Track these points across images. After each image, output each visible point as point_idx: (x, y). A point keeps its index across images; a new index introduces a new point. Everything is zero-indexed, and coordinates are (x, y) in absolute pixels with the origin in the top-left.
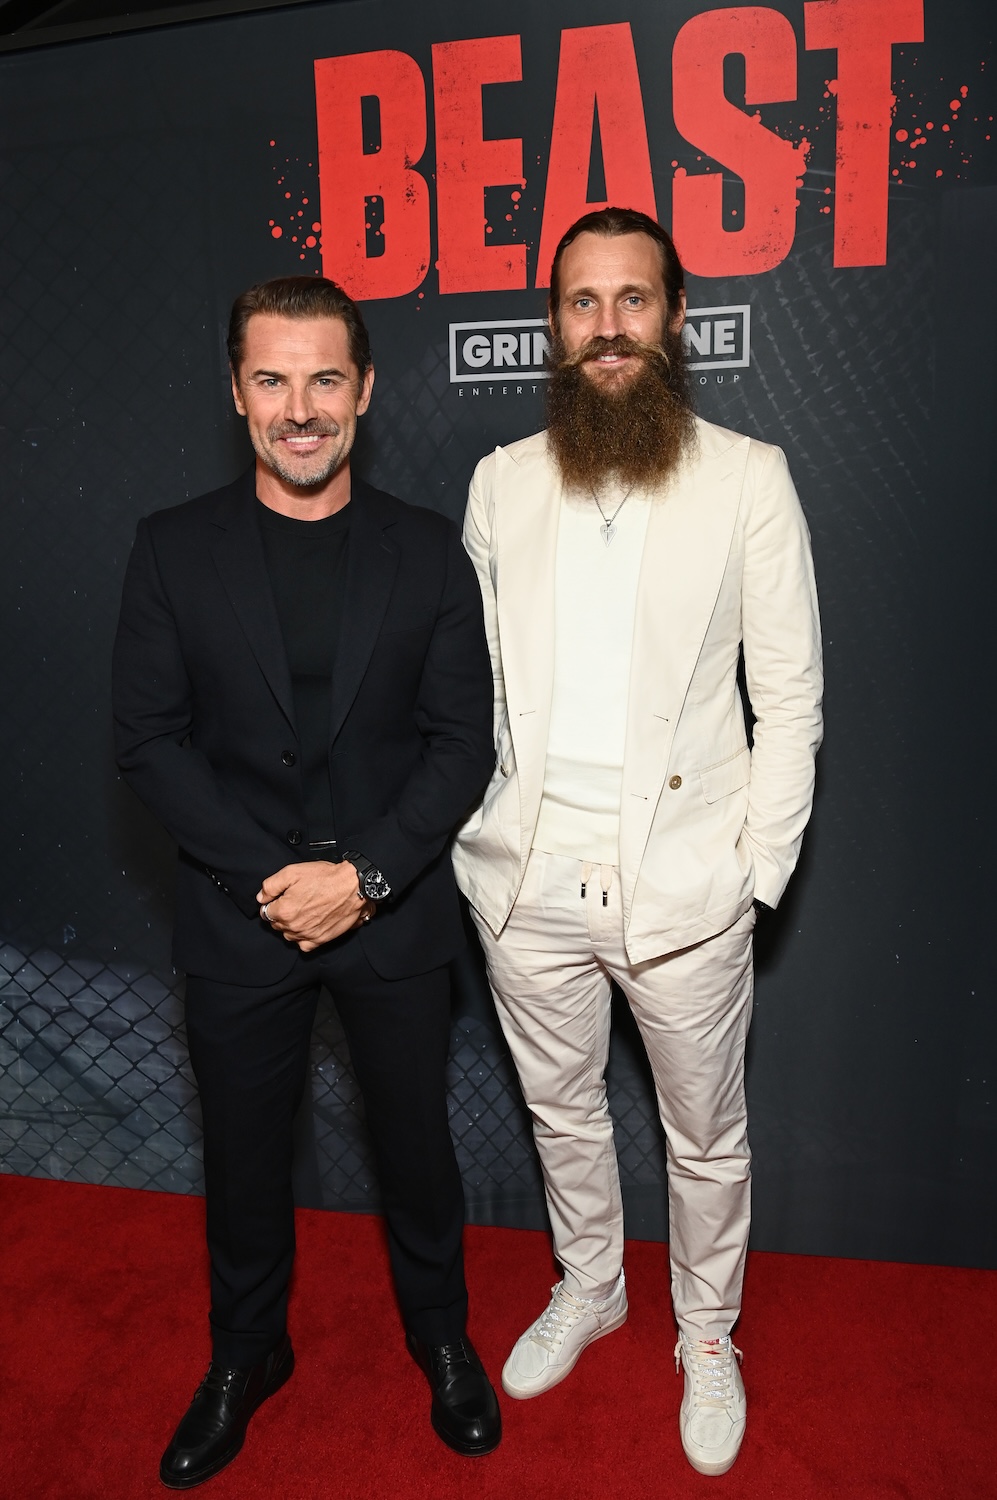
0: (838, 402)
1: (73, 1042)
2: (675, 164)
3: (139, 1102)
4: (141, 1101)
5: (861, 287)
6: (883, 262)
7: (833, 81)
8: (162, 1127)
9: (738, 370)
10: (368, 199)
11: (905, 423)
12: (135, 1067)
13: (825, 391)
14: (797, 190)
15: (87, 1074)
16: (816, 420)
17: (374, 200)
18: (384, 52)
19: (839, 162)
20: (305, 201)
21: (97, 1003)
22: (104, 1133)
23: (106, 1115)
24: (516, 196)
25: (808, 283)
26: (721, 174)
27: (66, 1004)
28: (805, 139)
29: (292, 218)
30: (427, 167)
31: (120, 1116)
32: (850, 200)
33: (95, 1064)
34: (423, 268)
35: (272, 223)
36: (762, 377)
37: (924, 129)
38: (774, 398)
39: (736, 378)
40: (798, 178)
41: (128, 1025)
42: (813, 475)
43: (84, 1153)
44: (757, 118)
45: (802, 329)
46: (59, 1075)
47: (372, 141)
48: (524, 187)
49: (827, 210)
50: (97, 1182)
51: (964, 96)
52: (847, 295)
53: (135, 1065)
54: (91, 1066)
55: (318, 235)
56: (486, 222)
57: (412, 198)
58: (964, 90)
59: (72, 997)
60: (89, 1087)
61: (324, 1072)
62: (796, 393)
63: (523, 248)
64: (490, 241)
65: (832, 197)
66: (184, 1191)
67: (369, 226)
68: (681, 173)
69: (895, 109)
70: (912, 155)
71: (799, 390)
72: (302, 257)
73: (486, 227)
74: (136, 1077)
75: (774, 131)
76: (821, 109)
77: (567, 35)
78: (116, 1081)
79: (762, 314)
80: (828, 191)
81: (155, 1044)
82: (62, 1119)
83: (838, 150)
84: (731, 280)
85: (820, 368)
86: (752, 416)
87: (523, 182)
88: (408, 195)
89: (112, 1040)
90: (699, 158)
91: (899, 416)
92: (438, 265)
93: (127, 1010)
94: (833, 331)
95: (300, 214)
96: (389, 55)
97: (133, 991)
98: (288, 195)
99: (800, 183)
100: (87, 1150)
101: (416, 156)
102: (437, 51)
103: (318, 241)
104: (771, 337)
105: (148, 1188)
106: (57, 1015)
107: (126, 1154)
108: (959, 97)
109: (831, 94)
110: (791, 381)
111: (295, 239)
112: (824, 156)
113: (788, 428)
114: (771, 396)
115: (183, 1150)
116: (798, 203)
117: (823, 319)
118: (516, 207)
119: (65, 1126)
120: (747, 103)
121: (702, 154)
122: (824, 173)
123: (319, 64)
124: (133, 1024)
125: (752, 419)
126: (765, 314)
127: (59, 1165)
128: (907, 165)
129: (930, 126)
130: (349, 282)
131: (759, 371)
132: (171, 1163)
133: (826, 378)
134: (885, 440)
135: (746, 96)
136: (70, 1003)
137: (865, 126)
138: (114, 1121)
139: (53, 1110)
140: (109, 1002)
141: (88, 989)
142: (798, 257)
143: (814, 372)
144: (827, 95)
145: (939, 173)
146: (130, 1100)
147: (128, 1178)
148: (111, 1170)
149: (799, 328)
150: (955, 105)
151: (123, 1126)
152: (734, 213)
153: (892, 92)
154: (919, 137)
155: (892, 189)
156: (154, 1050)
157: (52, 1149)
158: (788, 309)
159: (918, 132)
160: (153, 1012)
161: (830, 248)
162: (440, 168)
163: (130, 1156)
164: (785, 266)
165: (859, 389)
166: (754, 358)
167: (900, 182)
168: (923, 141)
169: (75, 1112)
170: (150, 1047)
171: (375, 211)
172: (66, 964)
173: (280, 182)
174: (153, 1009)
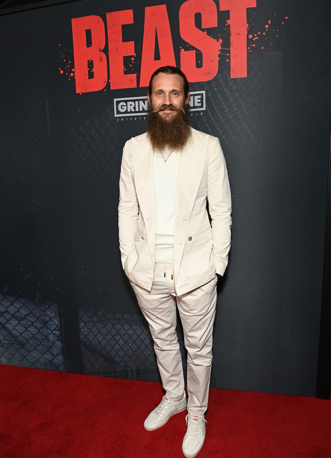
0: (234, 120)
1: (8, 322)
2: (181, 48)
3: (28, 340)
4: (29, 340)
5: (239, 84)
6: (245, 76)
7: (229, 20)
8: (35, 348)
9: (202, 111)
10: (88, 61)
11: (255, 127)
12: (26, 330)
13: (230, 117)
14: (219, 54)
15: (12, 332)
16: (227, 126)
17: (90, 61)
18: (92, 16)
19: (231, 45)
20: (70, 62)
21: (15, 309)
22: (18, 350)
23: (18, 344)
24: (133, 59)
25: (223, 84)
26: (195, 50)
27: (5, 310)
28: (220, 39)
29: (66, 67)
30: (106, 51)
31: (22, 345)
32: (235, 57)
33: (14, 329)
34: (105, 82)
35: (60, 69)
36: (210, 113)
37: (257, 34)
38: (214, 120)
39: (202, 113)
40: (219, 51)
41: (24, 316)
42: (227, 143)
43: (12, 356)
44: (206, 32)
45: (221, 98)
46: (4, 332)
47: (89, 43)
48: (135, 56)
49: (228, 60)
50: (16, 365)
51: (270, 23)
52: (235, 87)
53: (26, 329)
54: (13, 329)
55: (74, 72)
56: (124, 67)
57: (102, 60)
58: (269, 22)
59: (7, 308)
60: (13, 336)
61: (83, 331)
62: (220, 118)
63: (135, 75)
64: (125, 73)
65: (229, 56)
66: (42, 368)
67: (89, 69)
68: (183, 50)
69: (248, 28)
70: (254, 42)
71: (221, 117)
72: (69, 79)
73: (124, 69)
74: (27, 333)
75: (211, 36)
76: (225, 29)
77: (147, 9)
78: (21, 334)
79: (209, 94)
80: (228, 54)
81: (32, 322)
82: (5, 346)
83: (231, 42)
84: (199, 83)
85: (227, 110)
86: (207, 125)
87: (135, 55)
88: (100, 60)
89: (20, 321)
90: (188, 46)
91: (253, 124)
92: (110, 81)
93: (24, 312)
94: (231, 98)
95: (68, 66)
96: (93, 17)
97: (25, 306)
98: (65, 60)
99: (219, 52)
100: (13, 355)
101: (102, 47)
102: (108, 15)
103: (74, 74)
104: (212, 101)
105: (31, 367)
106: (3, 313)
107: (25, 357)
108: (268, 24)
109: (228, 24)
110: (219, 114)
111: (67, 74)
112: (226, 44)
113: (218, 129)
114: (212, 119)
115: (42, 355)
116: (219, 58)
117: (228, 95)
118: (133, 62)
119: (6, 348)
120: (202, 28)
121: (189, 44)
122: (227, 49)
123: (72, 20)
124: (25, 316)
125: (207, 126)
126: (210, 94)
127: (5, 360)
128: (252, 46)
129: (259, 33)
130: (83, 87)
131: (209, 111)
132: (38, 359)
133: (229, 113)
134: (249, 132)
135: (202, 26)
136: (7, 310)
137: (239, 34)
138: (21, 346)
139: (3, 343)
140: (18, 309)
141: (12, 305)
142: (219, 75)
143: (226, 111)
144: (227, 25)
145: (263, 48)
146: (25, 340)
147: (25, 364)
148: (20, 362)
149: (220, 97)
150: (267, 26)
151: (24, 348)
152: (199, 62)
153: (247, 23)
154: (256, 37)
155: (248, 53)
156: (32, 324)
157: (2, 355)
158: (217, 92)
159: (256, 35)
160: (31, 312)
161: (229, 72)
162: (110, 51)
163: (26, 357)
164: (216, 78)
165: (240, 116)
166: (207, 107)
167: (250, 51)
168: (257, 38)
169: (9, 344)
170: (31, 323)
171: (91, 65)
172: (5, 297)
173: (62, 57)
174: (31, 311)
